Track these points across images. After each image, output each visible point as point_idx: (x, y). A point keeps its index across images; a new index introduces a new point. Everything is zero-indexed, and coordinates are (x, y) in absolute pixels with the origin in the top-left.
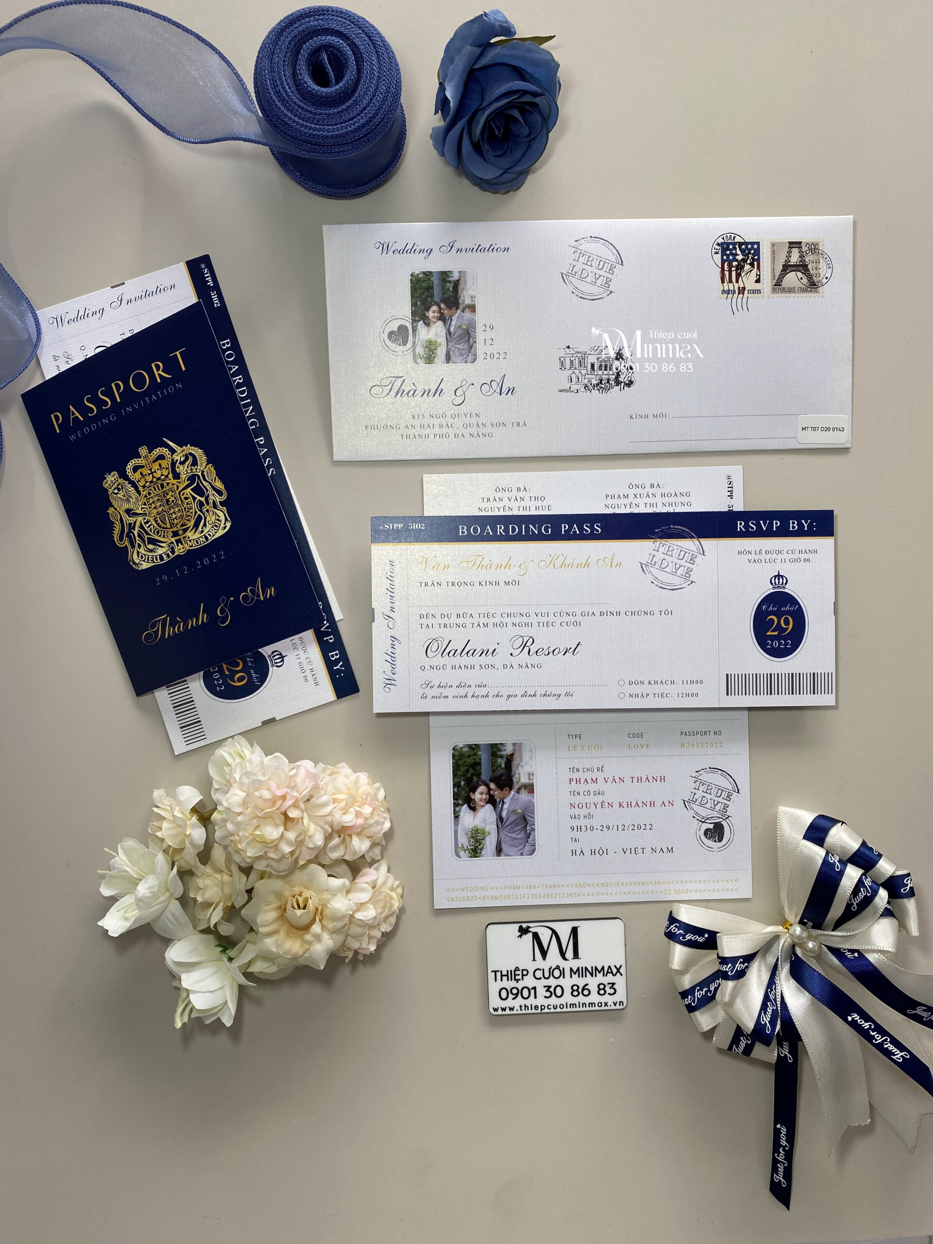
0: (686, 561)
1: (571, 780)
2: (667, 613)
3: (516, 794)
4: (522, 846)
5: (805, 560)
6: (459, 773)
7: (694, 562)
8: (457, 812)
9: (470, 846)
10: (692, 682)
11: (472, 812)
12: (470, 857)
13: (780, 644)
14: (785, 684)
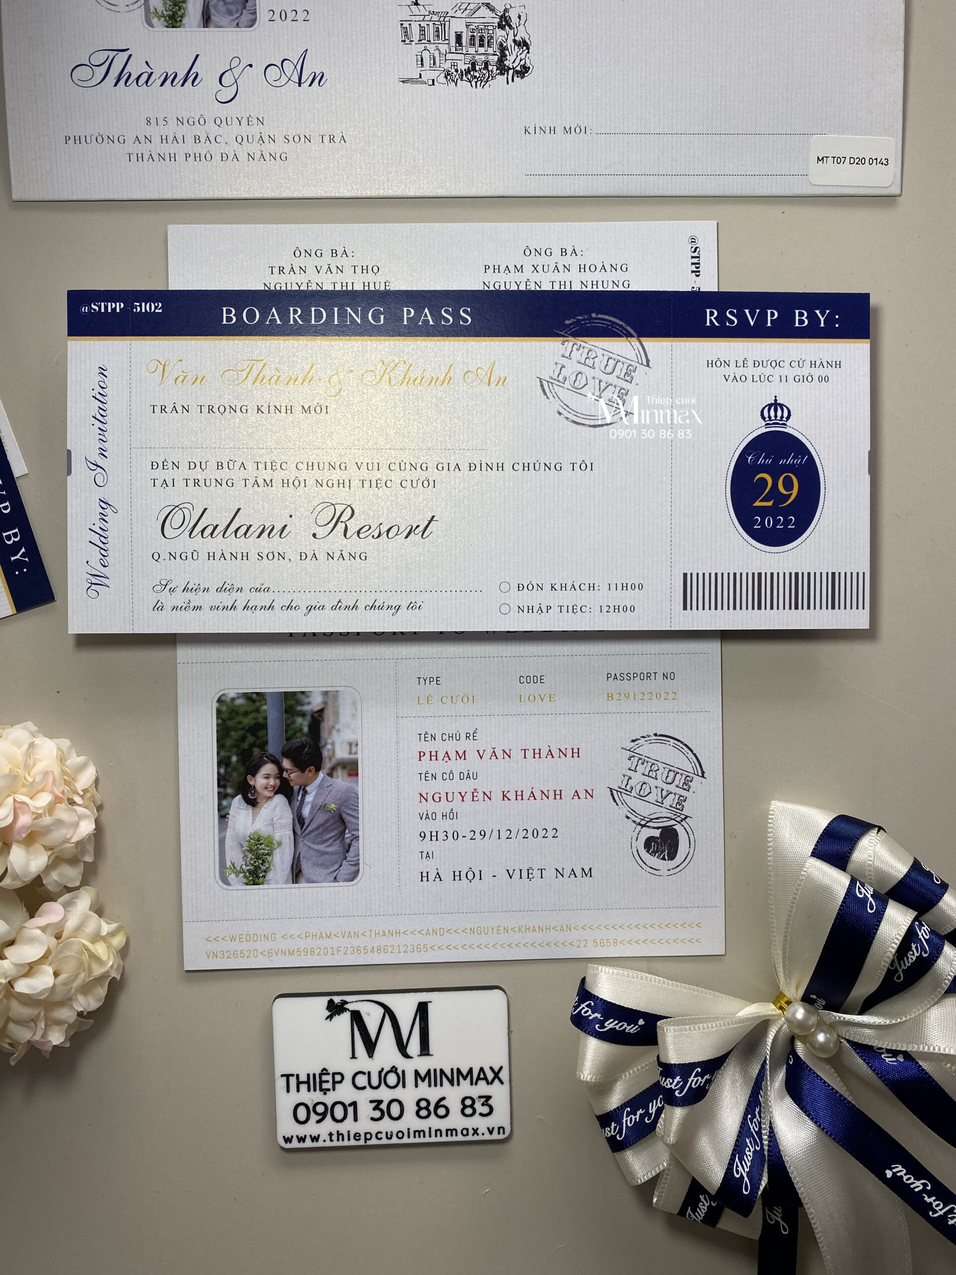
0: (618, 377)
1: (421, 755)
2: (583, 467)
3: (327, 777)
4: (336, 867)
5: (821, 379)
6: (229, 742)
7: (632, 378)
8: (225, 808)
9: (247, 865)
10: (624, 587)
11: (250, 807)
12: (247, 884)
13: (776, 522)
14: (783, 591)
